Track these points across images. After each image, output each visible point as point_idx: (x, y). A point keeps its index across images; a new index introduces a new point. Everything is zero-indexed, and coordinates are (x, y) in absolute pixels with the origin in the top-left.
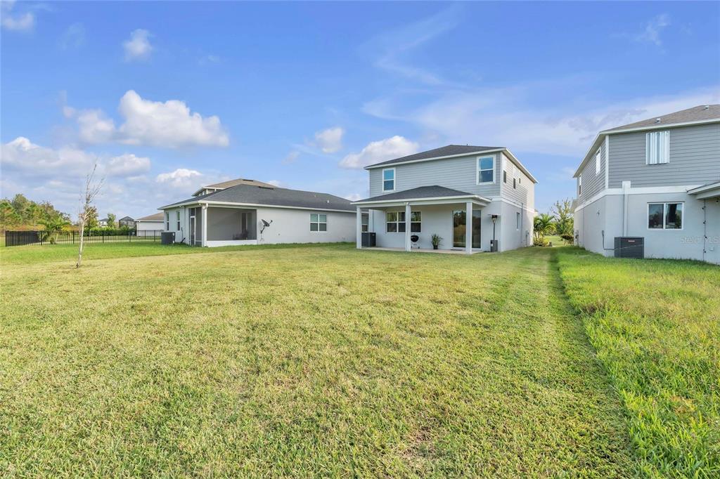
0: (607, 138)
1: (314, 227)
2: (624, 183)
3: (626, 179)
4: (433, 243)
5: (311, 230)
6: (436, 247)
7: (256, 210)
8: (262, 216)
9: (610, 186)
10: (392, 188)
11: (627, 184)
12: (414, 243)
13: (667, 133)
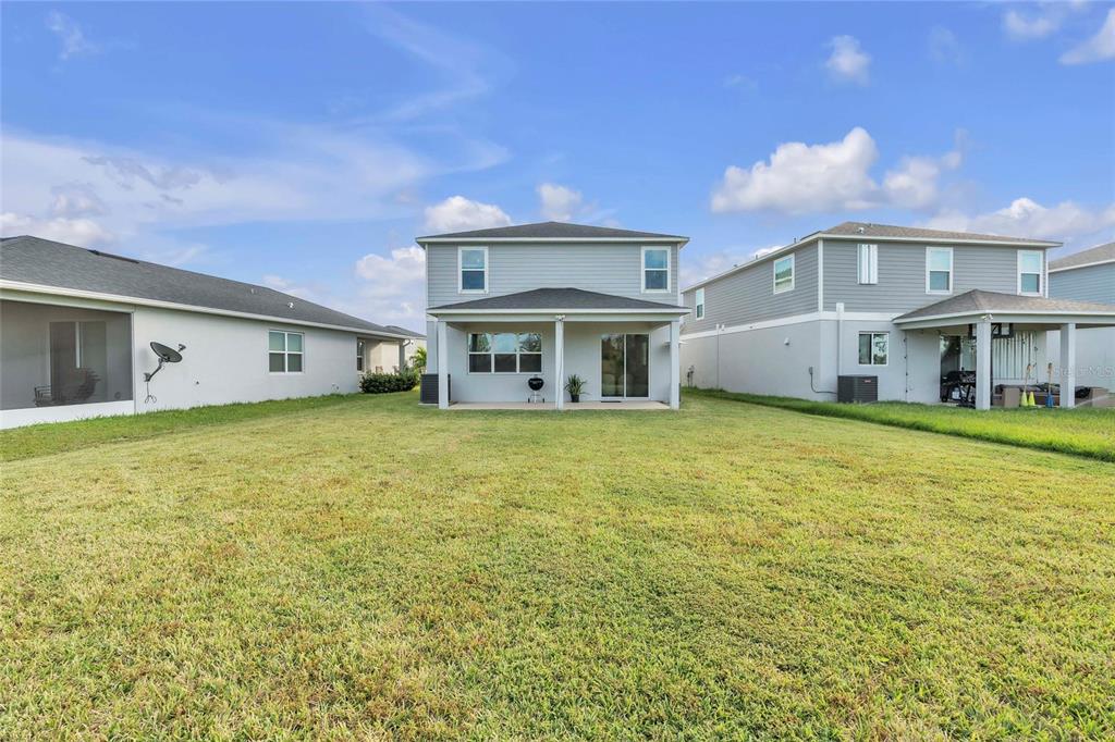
0: (821, 245)
1: (276, 363)
2: (838, 305)
3: (840, 300)
4: (571, 392)
5: (271, 370)
6: (575, 399)
7: (128, 315)
8: (146, 331)
9: (826, 308)
10: (482, 286)
11: (840, 306)
12: (535, 392)
13: (874, 248)
